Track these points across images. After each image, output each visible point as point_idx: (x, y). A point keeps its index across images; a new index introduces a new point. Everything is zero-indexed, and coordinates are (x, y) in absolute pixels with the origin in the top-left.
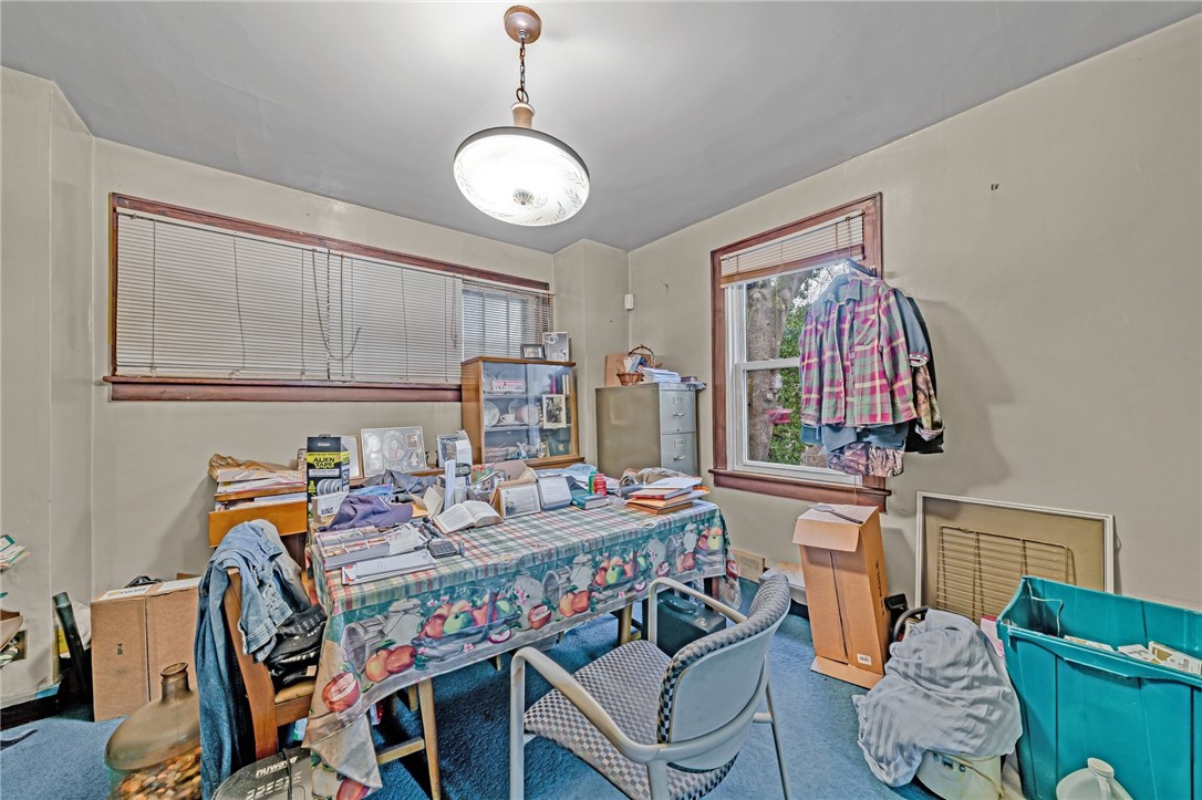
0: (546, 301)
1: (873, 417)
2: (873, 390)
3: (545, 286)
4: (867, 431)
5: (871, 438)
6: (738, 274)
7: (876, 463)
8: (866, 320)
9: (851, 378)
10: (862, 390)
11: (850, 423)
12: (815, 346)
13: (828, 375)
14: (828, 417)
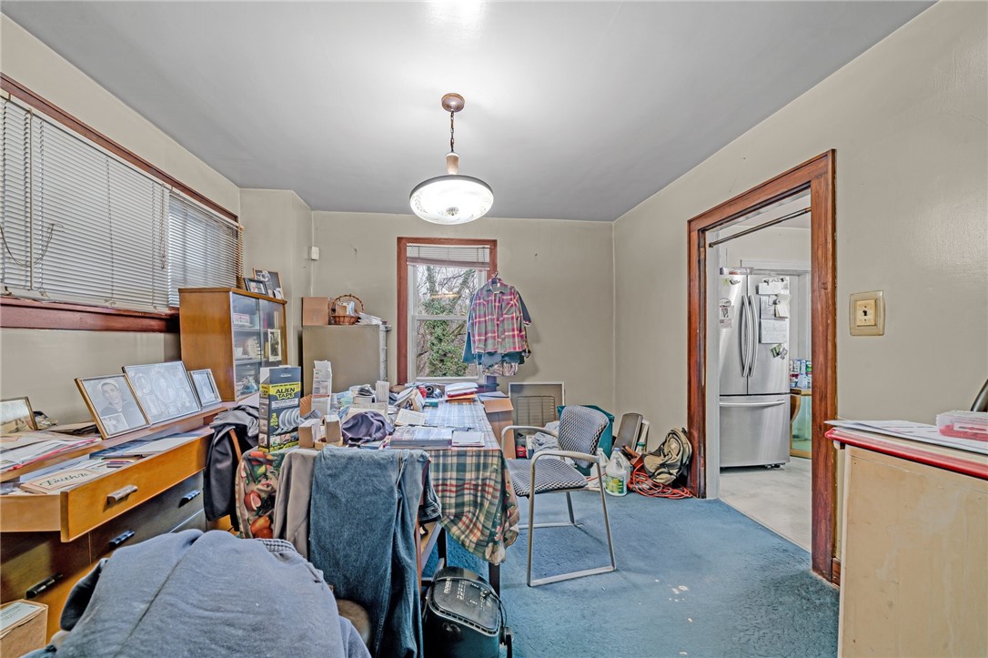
0: (236, 234)
1: (515, 348)
2: (514, 336)
3: (235, 218)
4: (506, 355)
5: (506, 358)
6: (419, 258)
7: (506, 370)
8: (509, 303)
9: (500, 329)
10: (509, 336)
11: (499, 351)
12: (482, 313)
13: (489, 328)
14: (490, 349)
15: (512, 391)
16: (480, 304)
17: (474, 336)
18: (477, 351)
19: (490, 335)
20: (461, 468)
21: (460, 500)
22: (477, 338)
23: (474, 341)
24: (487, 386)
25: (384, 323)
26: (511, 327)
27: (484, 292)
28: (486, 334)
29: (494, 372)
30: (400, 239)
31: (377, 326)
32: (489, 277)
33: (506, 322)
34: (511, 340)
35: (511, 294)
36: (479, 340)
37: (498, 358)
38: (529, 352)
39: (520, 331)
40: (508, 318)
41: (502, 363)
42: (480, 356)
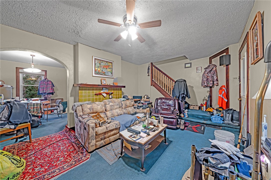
1: (51, 92)
4: (49, 93)
9: (47, 88)
10: (49, 90)
11: (47, 92)
12: (42, 85)
13: (44, 88)
14: (44, 92)
15: (51, 100)
16: (42, 83)
17: (40, 90)
18: (41, 92)
19: (44, 89)
20: (34, 105)
21: (34, 109)
22: (41, 90)
23: (40, 91)
24: (44, 100)
25: (12, 87)
26: (49, 88)
27: (43, 81)
28: (43, 89)
29: (46, 96)
30: (17, 68)
31: (10, 87)
32: (45, 78)
33: (48, 87)
34: (50, 90)
35: (50, 82)
36: (42, 90)
37: (47, 94)
38: (54, 92)
39: (52, 89)
40: (49, 86)
41: (48, 95)
42: (42, 93)
